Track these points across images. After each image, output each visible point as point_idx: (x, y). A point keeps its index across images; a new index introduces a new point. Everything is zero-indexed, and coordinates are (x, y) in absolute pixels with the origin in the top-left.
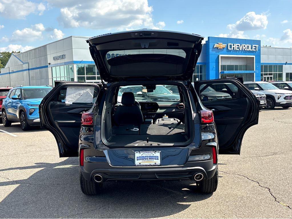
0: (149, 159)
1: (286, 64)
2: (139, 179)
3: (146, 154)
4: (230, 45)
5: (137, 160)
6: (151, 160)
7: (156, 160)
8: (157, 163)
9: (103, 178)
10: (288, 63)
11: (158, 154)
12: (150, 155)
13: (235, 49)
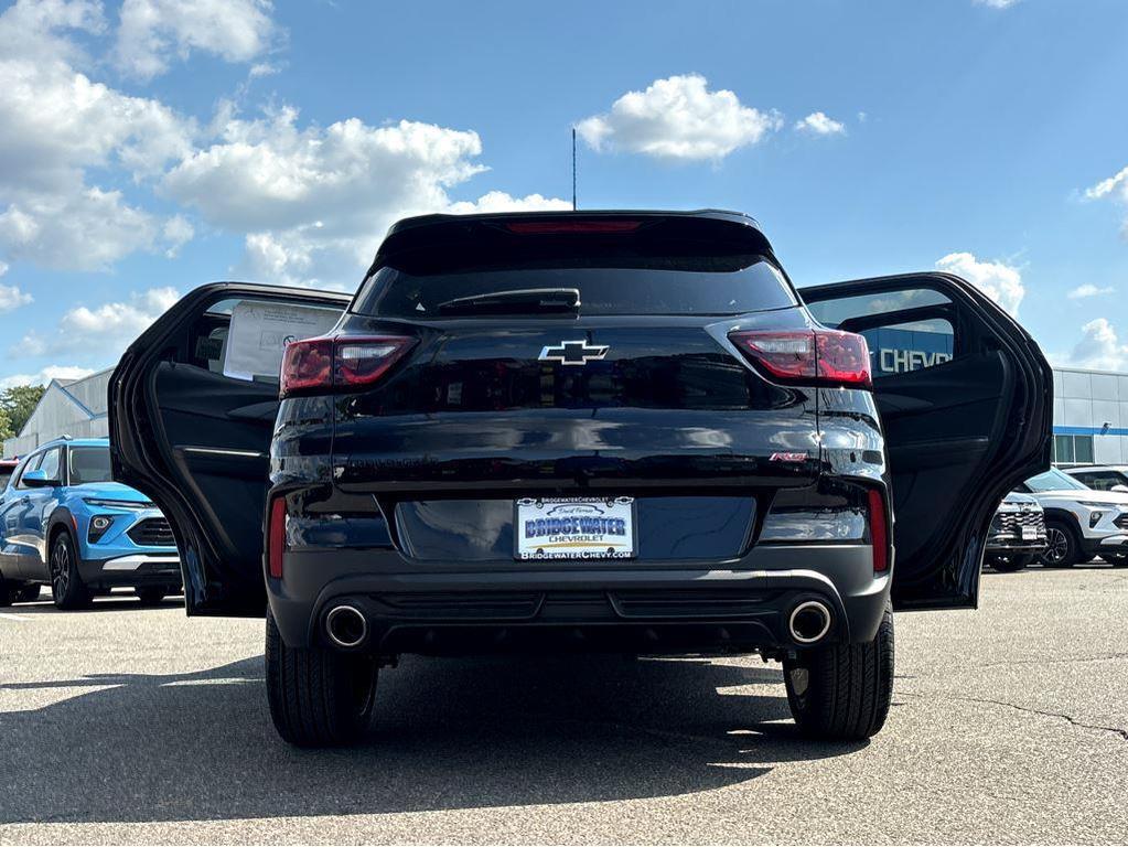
0: (584, 531)
1: (1105, 430)
2: (533, 620)
3: (567, 509)
4: (886, 354)
5: (529, 535)
6: (591, 536)
7: (615, 536)
8: (617, 549)
9: (372, 622)
10: (1111, 427)
11: (622, 510)
12: (588, 514)
13: (906, 370)
